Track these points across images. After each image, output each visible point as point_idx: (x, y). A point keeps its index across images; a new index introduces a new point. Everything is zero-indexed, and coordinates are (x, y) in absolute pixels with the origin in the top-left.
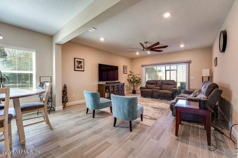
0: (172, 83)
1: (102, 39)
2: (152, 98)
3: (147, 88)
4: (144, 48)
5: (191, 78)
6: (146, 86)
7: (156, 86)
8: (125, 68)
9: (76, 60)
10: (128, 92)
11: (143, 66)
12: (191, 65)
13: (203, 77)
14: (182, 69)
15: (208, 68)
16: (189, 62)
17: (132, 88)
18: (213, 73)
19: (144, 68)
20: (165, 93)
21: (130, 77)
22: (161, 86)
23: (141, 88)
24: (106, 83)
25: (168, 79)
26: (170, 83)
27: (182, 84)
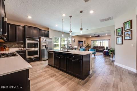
0: (103, 47)
7: (97, 48)
8: (85, 41)
11: (91, 41)
12: (110, 41)
14: (107, 42)
16: (109, 40)
17: (87, 49)
22: (99, 48)
25: (101, 45)
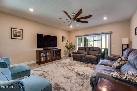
0: (97, 50)
1: (31, 10)
2: (81, 61)
3: (78, 53)
4: (71, 19)
5: (113, 45)
6: (78, 51)
7: (85, 52)
8: (63, 38)
9: (13, 29)
10: (66, 55)
13: (122, 45)
15: (127, 37)
16: (111, 33)
17: (69, 53)
18: (131, 41)
19: (77, 38)
20: (91, 58)
21: (68, 44)
22: (88, 52)
23: (73, 53)
24: (44, 49)
26: (95, 49)
27: (105, 50)
